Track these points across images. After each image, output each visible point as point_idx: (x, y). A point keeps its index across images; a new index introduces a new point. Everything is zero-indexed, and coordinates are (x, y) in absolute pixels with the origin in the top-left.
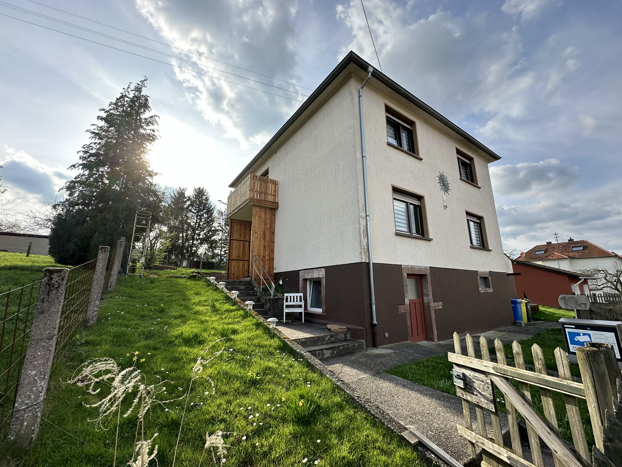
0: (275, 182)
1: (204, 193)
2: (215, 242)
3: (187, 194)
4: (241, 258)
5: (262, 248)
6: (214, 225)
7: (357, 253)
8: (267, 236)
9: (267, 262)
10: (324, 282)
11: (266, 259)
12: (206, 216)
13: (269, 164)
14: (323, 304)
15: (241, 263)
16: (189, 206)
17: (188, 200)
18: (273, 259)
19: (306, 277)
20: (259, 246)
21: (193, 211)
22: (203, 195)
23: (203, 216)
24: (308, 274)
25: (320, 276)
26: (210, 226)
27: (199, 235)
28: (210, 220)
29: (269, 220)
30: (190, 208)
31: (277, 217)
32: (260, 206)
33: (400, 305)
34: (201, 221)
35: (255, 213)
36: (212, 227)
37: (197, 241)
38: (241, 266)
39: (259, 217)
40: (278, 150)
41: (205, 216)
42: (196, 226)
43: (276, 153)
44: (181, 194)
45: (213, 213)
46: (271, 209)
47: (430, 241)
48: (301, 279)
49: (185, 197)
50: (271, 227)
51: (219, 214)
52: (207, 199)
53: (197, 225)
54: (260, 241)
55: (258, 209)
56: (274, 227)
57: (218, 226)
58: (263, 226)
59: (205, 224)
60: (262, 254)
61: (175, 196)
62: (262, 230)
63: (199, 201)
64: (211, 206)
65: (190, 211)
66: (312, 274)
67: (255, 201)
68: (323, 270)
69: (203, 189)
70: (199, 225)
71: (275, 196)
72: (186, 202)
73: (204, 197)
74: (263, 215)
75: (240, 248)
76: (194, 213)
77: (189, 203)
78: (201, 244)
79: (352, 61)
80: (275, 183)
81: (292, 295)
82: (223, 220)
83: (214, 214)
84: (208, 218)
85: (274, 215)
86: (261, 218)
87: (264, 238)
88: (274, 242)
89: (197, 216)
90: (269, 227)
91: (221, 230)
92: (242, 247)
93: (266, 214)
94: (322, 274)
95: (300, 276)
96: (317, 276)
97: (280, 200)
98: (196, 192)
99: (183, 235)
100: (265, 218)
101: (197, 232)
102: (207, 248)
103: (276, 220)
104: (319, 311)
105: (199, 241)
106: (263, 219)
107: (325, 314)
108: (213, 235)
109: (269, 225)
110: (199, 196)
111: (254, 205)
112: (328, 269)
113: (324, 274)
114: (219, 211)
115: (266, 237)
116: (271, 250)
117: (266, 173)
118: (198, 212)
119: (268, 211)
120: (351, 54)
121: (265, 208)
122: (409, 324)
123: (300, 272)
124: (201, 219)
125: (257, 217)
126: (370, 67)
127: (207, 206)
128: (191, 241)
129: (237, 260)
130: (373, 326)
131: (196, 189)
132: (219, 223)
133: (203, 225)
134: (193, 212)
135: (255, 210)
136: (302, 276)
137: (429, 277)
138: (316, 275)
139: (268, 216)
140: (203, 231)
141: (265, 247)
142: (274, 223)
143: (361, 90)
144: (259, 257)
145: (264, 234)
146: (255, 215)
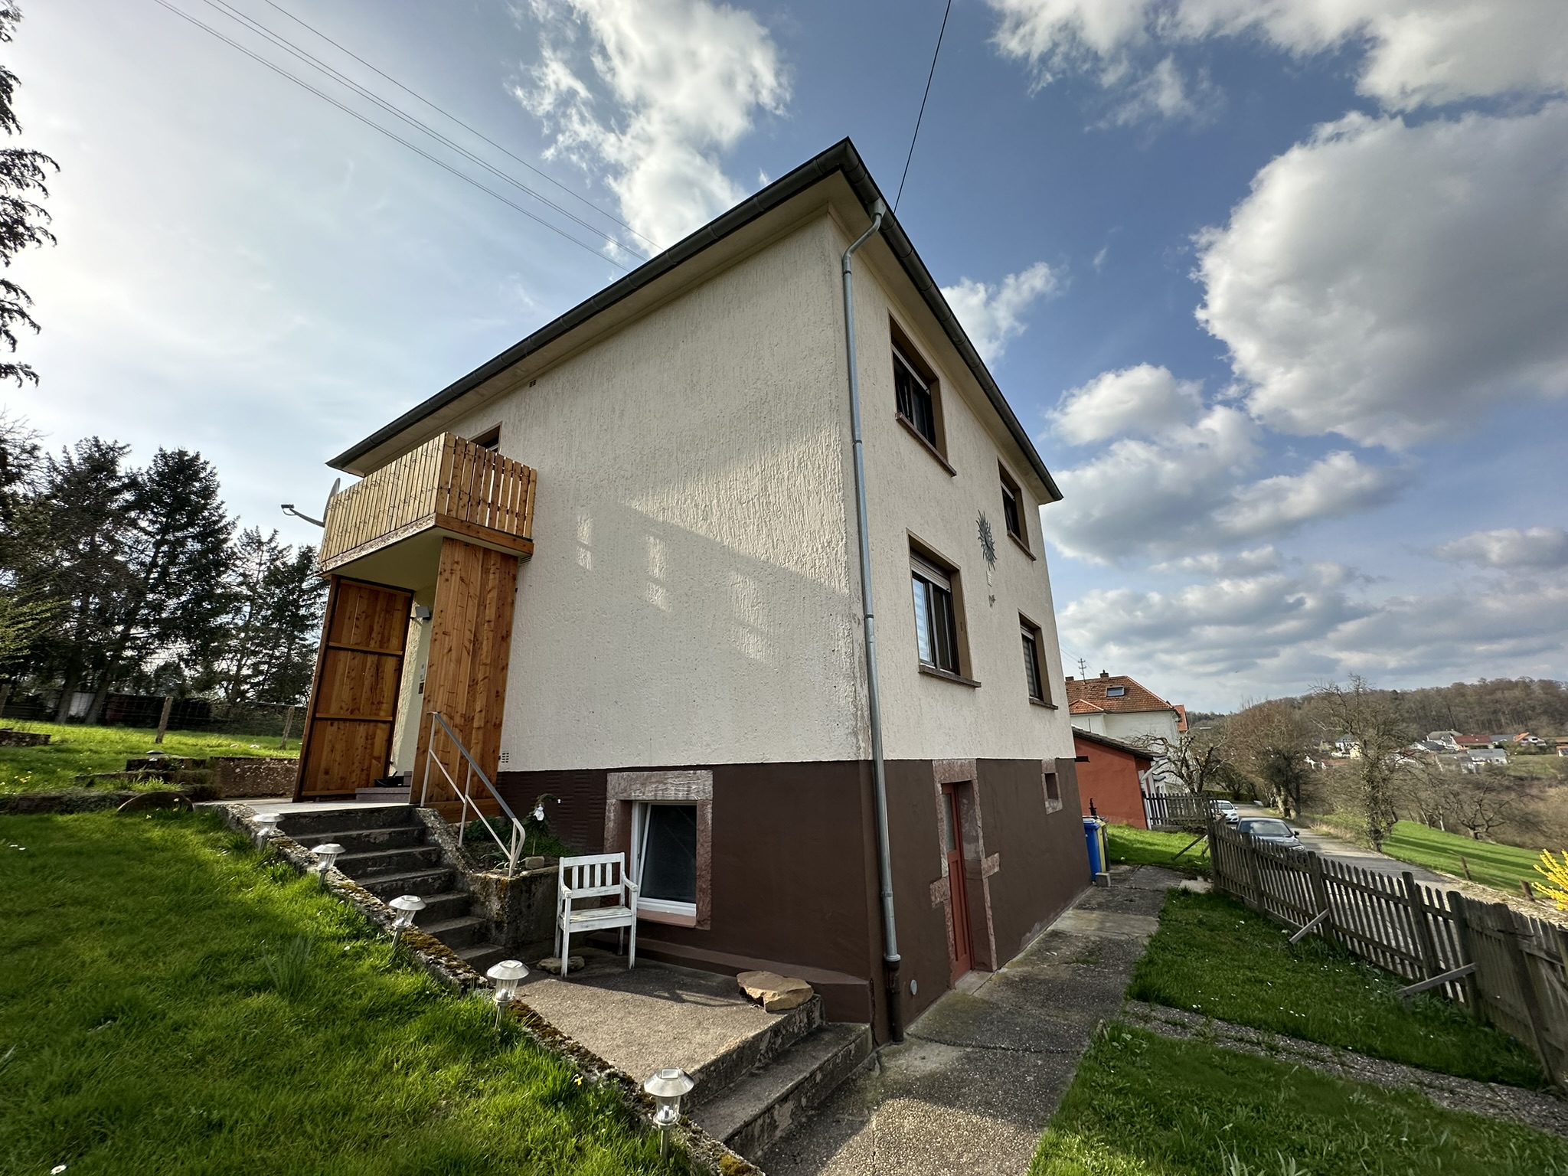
0: (526, 473)
1: (197, 473)
2: (223, 632)
3: (125, 466)
4: (365, 713)
5: (463, 689)
6: (225, 579)
7: (841, 733)
8: (486, 646)
9: (476, 737)
10: (710, 816)
11: (476, 724)
12: (198, 546)
13: (504, 415)
14: (702, 890)
15: (362, 730)
16: (128, 507)
17: (126, 487)
18: (498, 726)
19: (636, 795)
20: (456, 681)
21: (144, 524)
22: (195, 477)
23: (183, 545)
24: (643, 784)
25: (693, 796)
26: (208, 582)
27: (158, 607)
28: (209, 562)
29: (494, 594)
30: (133, 514)
31: (522, 585)
32: (467, 545)
33: (932, 882)
34: (172, 562)
35: (448, 567)
36: (218, 584)
37: (147, 626)
38: (360, 741)
39: (462, 579)
40: (543, 375)
41: (193, 546)
42: (147, 578)
43: (533, 383)
44: (101, 462)
45: (225, 540)
46: (506, 558)
47: (975, 687)
48: (612, 801)
49: (112, 475)
50: (499, 616)
51: (248, 544)
52: (207, 493)
53: (155, 575)
54: (459, 661)
55: (459, 555)
56: (511, 616)
57: (240, 584)
58: (472, 612)
59: (188, 572)
60: (461, 708)
61: (71, 467)
62: (468, 626)
63: (176, 497)
64: (222, 517)
65: (133, 523)
66: (661, 786)
67: (456, 525)
68: (707, 778)
69: (197, 457)
70: (165, 573)
71: (522, 516)
72: (117, 491)
73: (197, 484)
74: (476, 576)
75: (362, 678)
76: (147, 533)
77: (128, 496)
78: (163, 637)
79: (841, 167)
80: (526, 476)
81: (586, 861)
82: (260, 564)
83: (230, 544)
84: (203, 553)
85: (514, 578)
86: (467, 585)
87: (474, 654)
88: (505, 668)
89: (158, 545)
90: (493, 617)
91: (248, 598)
92: (368, 675)
93: (485, 571)
94: (700, 790)
95: (610, 791)
96: (681, 796)
97: (540, 531)
98: (166, 464)
99: (85, 603)
100: (483, 585)
101: (150, 597)
102: (186, 652)
103: (518, 595)
104: (683, 911)
105: (155, 630)
106: (475, 589)
107: (707, 928)
108: (216, 613)
109: (494, 610)
110: (177, 481)
111: (446, 539)
112: (726, 776)
113: (709, 788)
114: (247, 535)
115: (481, 648)
116: (493, 694)
117: (491, 439)
118: (164, 530)
119: (493, 563)
120: (846, 147)
121: (487, 552)
122: (951, 934)
123: (612, 778)
124: (172, 558)
125: (455, 580)
126: (880, 202)
127: (206, 513)
128: (119, 628)
129: (345, 720)
130: (889, 967)
131: (169, 452)
132: (243, 575)
133: (179, 576)
134: (143, 530)
135: (448, 557)
136: (616, 790)
137: (976, 787)
138: (674, 791)
139: (493, 580)
140: (178, 596)
141: (473, 683)
142: (513, 603)
143: (848, 255)
144: (451, 718)
145: (476, 641)
146: (447, 575)
